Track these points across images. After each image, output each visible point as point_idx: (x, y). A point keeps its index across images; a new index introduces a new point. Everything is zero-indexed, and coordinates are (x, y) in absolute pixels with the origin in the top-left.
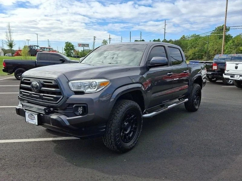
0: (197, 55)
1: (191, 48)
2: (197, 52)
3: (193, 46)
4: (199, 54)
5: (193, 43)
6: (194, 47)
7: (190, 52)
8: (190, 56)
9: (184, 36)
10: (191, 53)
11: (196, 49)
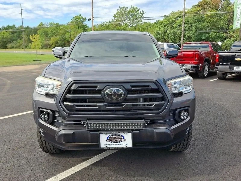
0: (59, 44)
1: (52, 36)
2: (59, 41)
3: (54, 34)
4: (61, 43)
5: (54, 32)
6: (56, 36)
7: (52, 40)
8: (52, 44)
9: (42, 23)
10: (54, 41)
11: (58, 37)
